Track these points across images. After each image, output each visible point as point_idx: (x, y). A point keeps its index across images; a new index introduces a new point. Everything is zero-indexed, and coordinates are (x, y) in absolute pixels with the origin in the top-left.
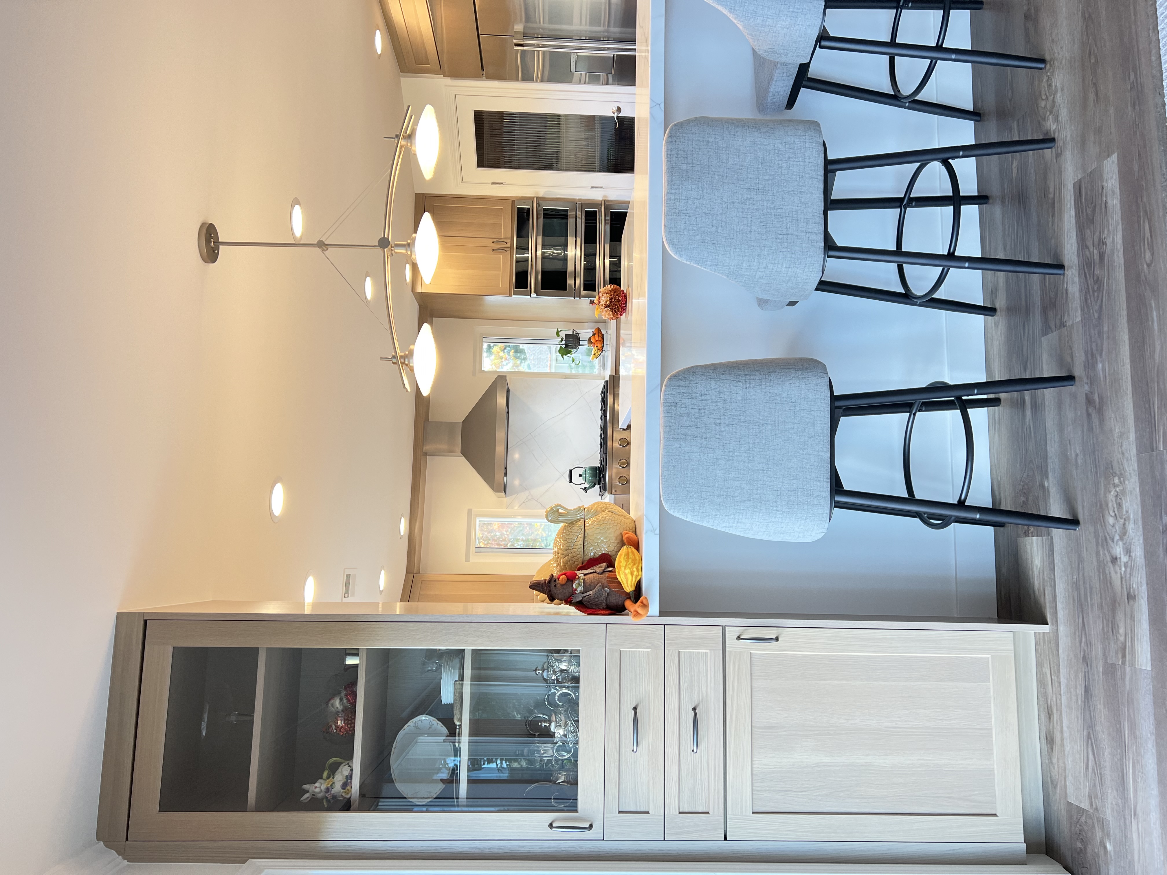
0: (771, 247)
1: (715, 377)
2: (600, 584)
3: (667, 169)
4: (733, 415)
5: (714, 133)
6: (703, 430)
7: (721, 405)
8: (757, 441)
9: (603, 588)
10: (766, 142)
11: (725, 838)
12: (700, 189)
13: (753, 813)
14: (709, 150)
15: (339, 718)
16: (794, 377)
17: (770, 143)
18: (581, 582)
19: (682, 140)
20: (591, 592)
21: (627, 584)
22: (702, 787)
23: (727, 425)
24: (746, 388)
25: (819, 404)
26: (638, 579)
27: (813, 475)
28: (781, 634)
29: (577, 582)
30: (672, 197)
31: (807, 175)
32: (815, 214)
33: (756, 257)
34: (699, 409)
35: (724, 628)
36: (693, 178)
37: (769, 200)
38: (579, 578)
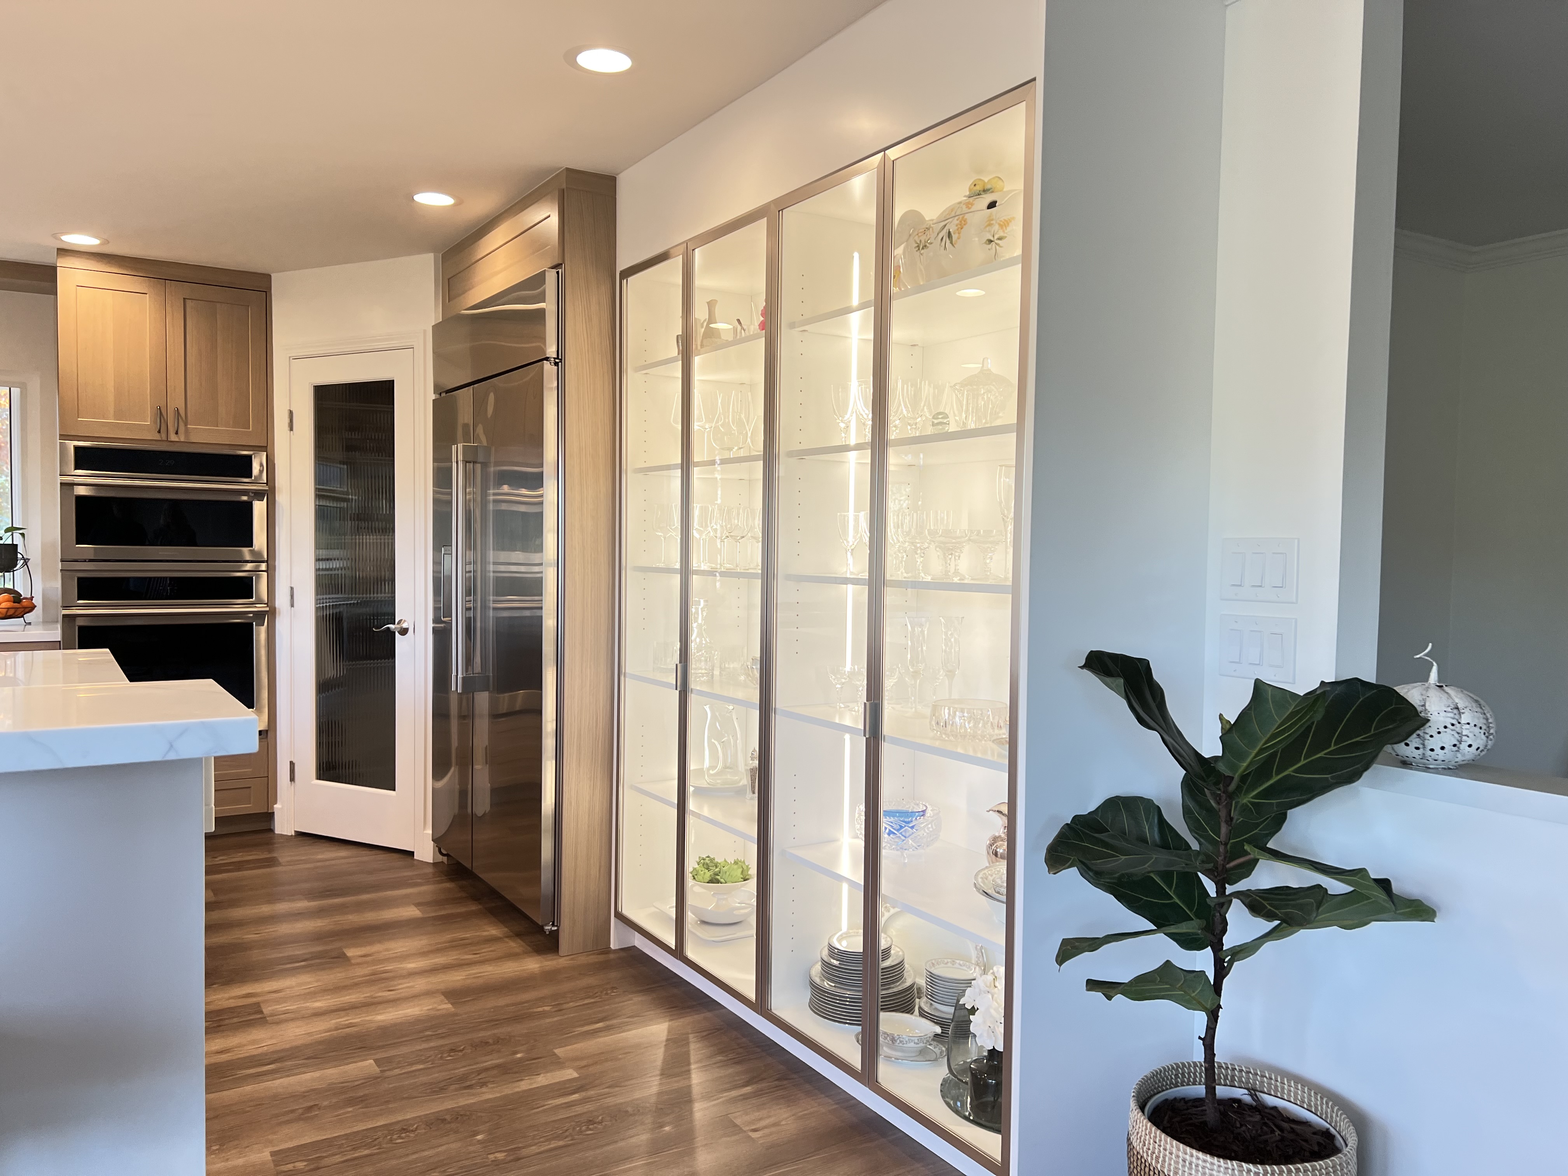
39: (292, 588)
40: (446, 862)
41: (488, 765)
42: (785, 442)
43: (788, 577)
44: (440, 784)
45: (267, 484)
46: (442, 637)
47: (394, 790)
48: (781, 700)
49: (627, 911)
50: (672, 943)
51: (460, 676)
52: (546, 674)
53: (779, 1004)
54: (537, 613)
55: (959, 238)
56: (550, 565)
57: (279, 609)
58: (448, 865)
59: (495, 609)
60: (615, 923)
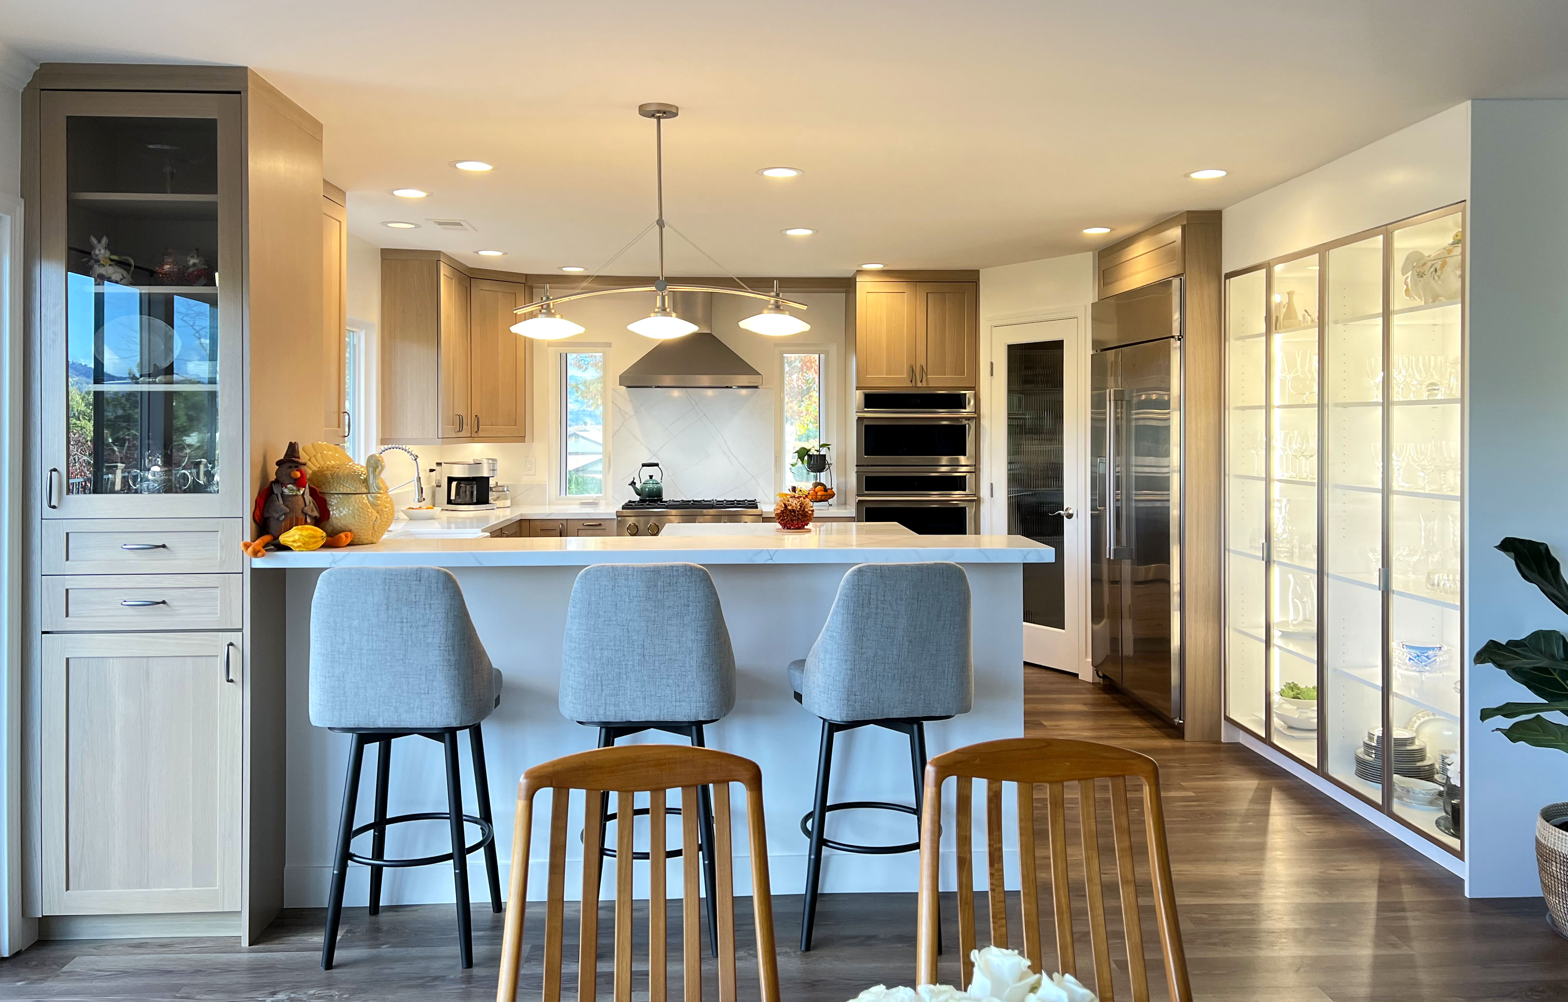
0: (589, 669)
1: (449, 617)
2: (288, 510)
3: (658, 567)
4: (411, 635)
5: (698, 611)
6: (395, 606)
7: (421, 623)
8: (388, 658)
9: (285, 514)
10: (693, 663)
11: (43, 633)
12: (639, 599)
13: (68, 659)
14: (680, 607)
15: (172, 266)
16: (454, 693)
17: (692, 666)
18: (293, 493)
19: (688, 580)
20: (281, 502)
21: (286, 537)
22: (92, 610)
23: (402, 628)
24: (440, 647)
25: (429, 716)
26: (292, 548)
27: (360, 711)
28: (236, 684)
29: (295, 488)
30: (630, 573)
31: (662, 704)
32: (624, 712)
33: (579, 655)
34: (416, 602)
35: (241, 630)
36: (649, 591)
37: (634, 667)
38: (299, 490)
39: (992, 484)
40: (1102, 683)
41: (1131, 620)
42: (1331, 398)
43: (1337, 486)
44: (1097, 627)
45: (975, 412)
46: (1097, 521)
47: (1064, 629)
48: (1331, 568)
49: (1232, 716)
50: (1263, 735)
51: (1112, 548)
52: (1173, 550)
53: (1333, 770)
54: (1165, 504)
55: (1442, 273)
56: (1175, 471)
57: (983, 499)
58: (1104, 685)
59: (1136, 500)
60: (1225, 723)
